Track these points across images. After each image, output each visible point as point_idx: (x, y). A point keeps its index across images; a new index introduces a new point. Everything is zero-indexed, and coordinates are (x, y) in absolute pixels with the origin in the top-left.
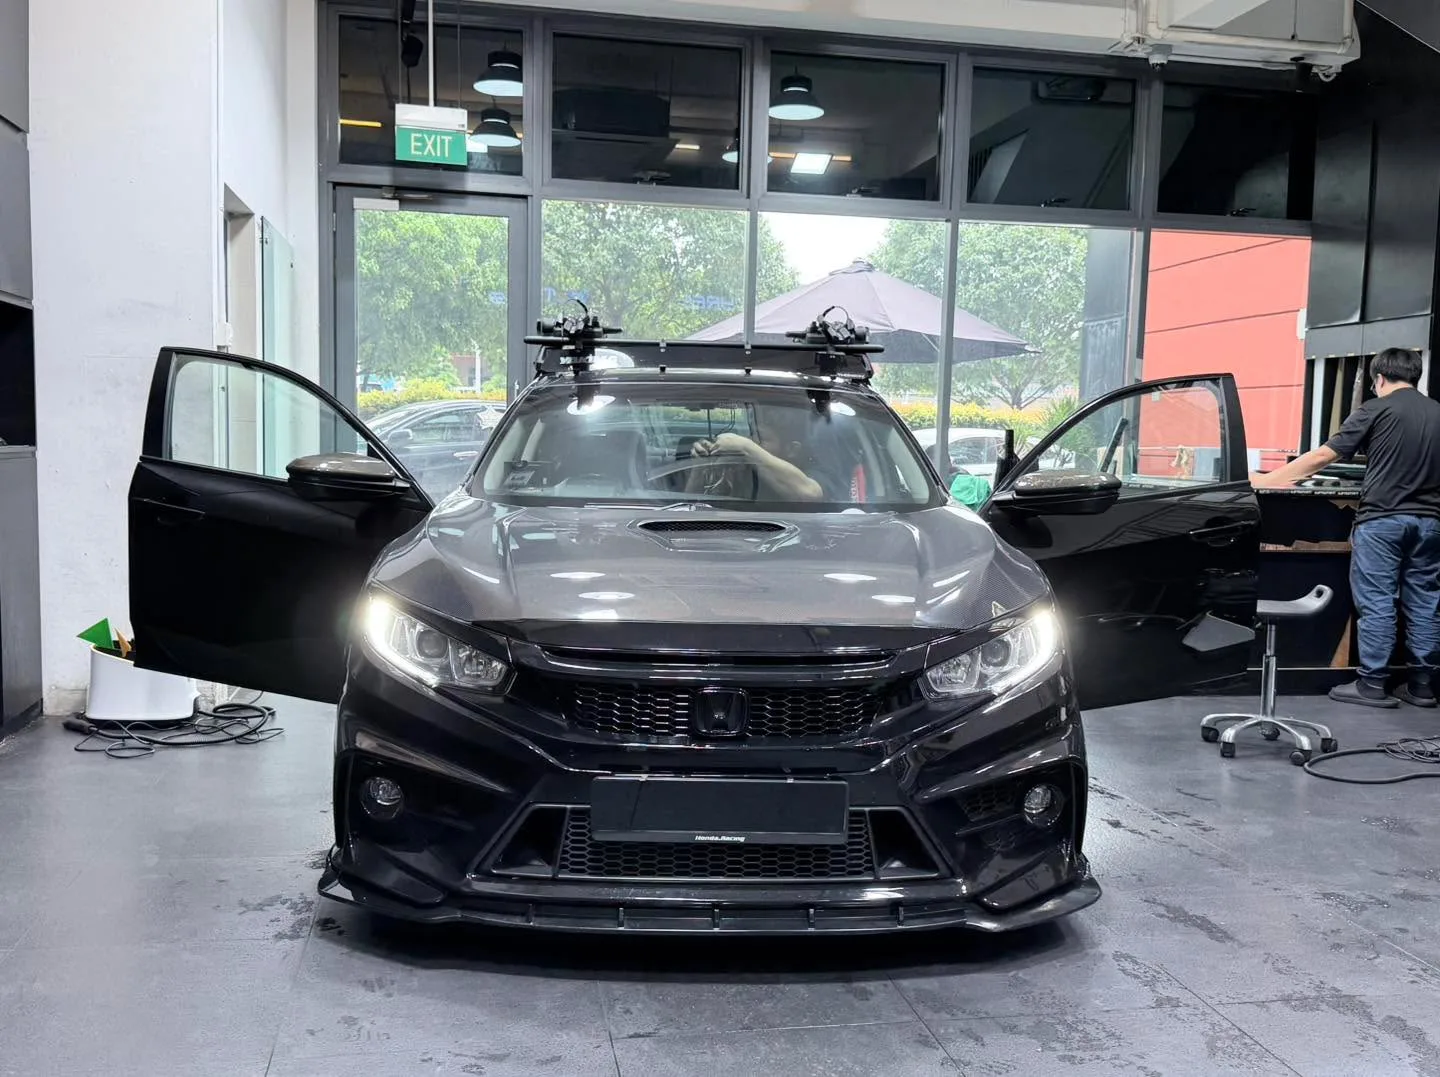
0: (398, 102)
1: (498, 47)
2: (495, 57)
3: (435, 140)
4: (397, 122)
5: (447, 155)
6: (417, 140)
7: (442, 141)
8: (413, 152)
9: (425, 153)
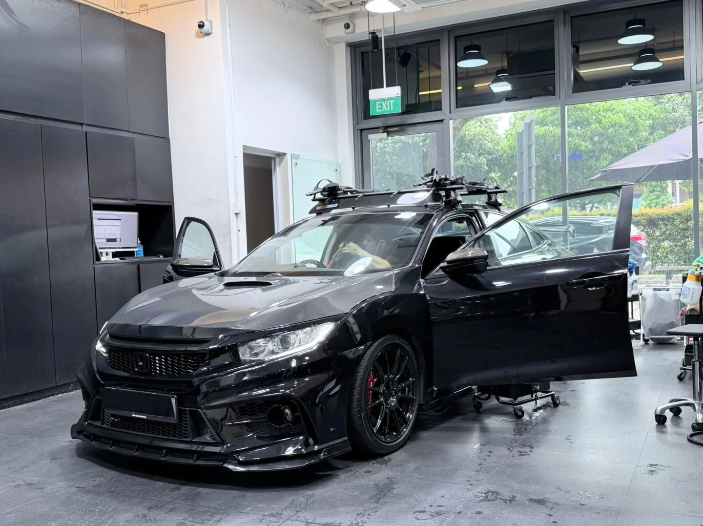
0: (370, 89)
1: (468, 43)
2: (467, 48)
3: (387, 103)
4: (370, 99)
5: (392, 109)
6: (379, 105)
7: (390, 103)
8: (377, 111)
9: (383, 110)
